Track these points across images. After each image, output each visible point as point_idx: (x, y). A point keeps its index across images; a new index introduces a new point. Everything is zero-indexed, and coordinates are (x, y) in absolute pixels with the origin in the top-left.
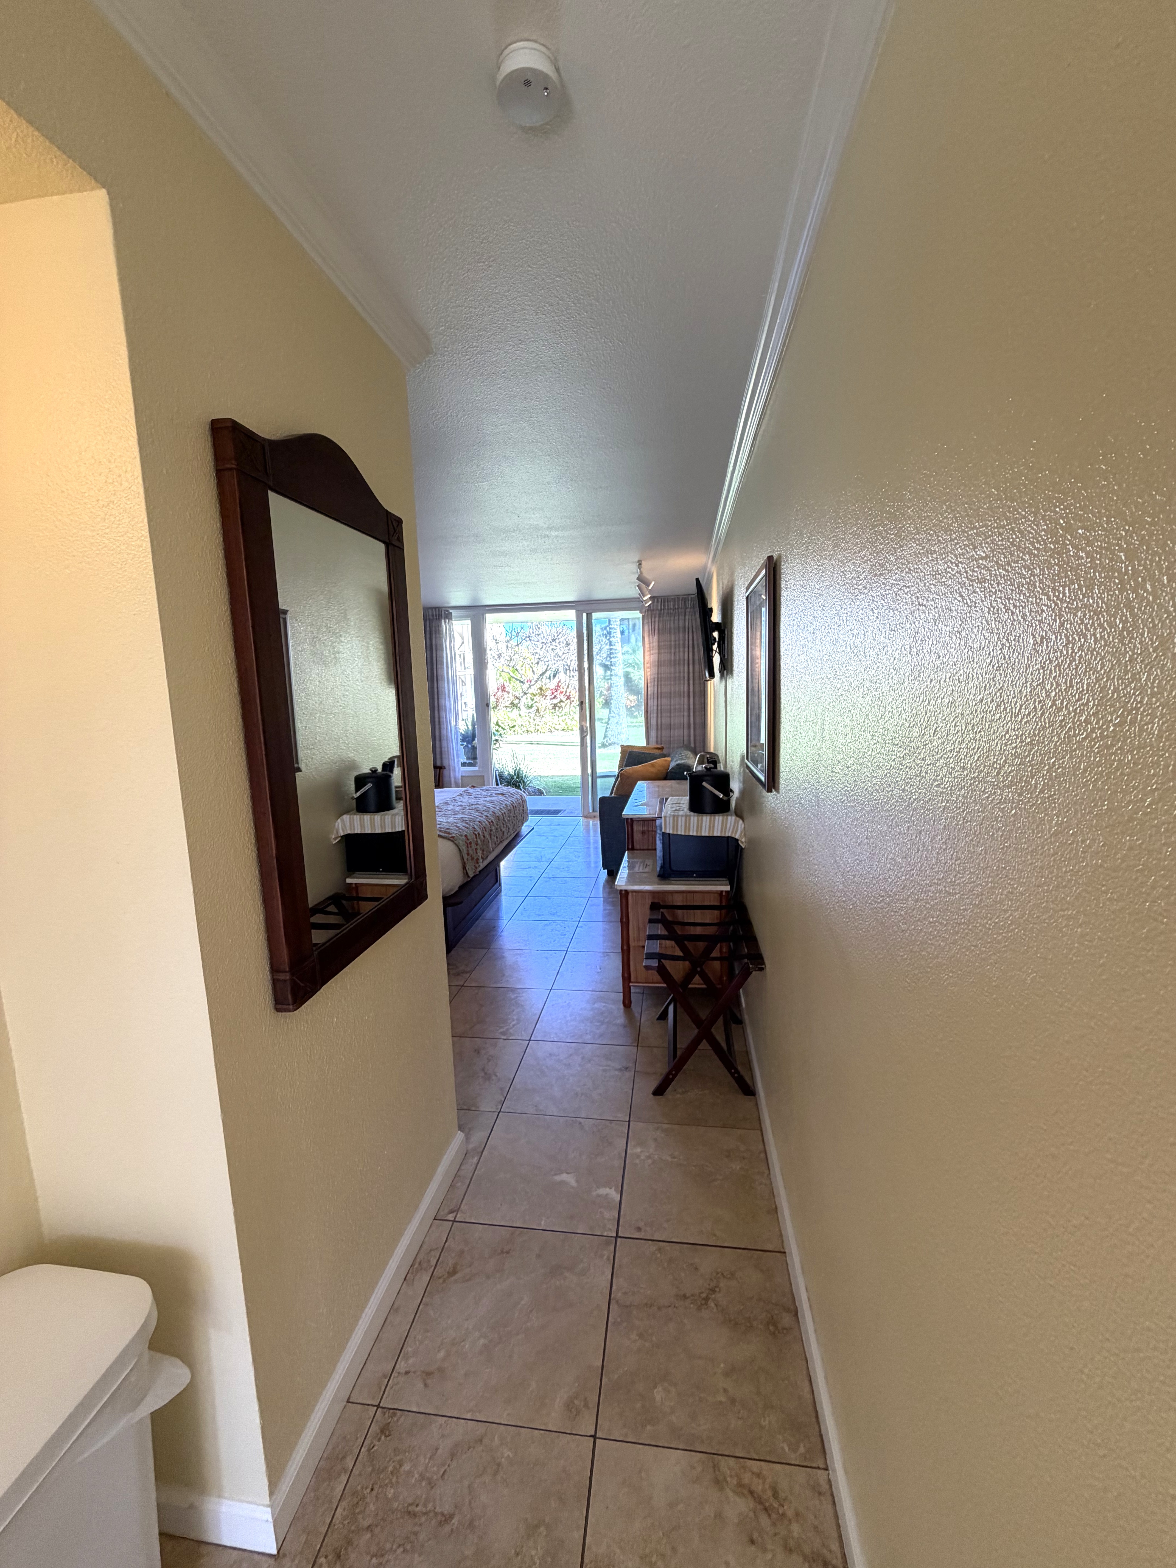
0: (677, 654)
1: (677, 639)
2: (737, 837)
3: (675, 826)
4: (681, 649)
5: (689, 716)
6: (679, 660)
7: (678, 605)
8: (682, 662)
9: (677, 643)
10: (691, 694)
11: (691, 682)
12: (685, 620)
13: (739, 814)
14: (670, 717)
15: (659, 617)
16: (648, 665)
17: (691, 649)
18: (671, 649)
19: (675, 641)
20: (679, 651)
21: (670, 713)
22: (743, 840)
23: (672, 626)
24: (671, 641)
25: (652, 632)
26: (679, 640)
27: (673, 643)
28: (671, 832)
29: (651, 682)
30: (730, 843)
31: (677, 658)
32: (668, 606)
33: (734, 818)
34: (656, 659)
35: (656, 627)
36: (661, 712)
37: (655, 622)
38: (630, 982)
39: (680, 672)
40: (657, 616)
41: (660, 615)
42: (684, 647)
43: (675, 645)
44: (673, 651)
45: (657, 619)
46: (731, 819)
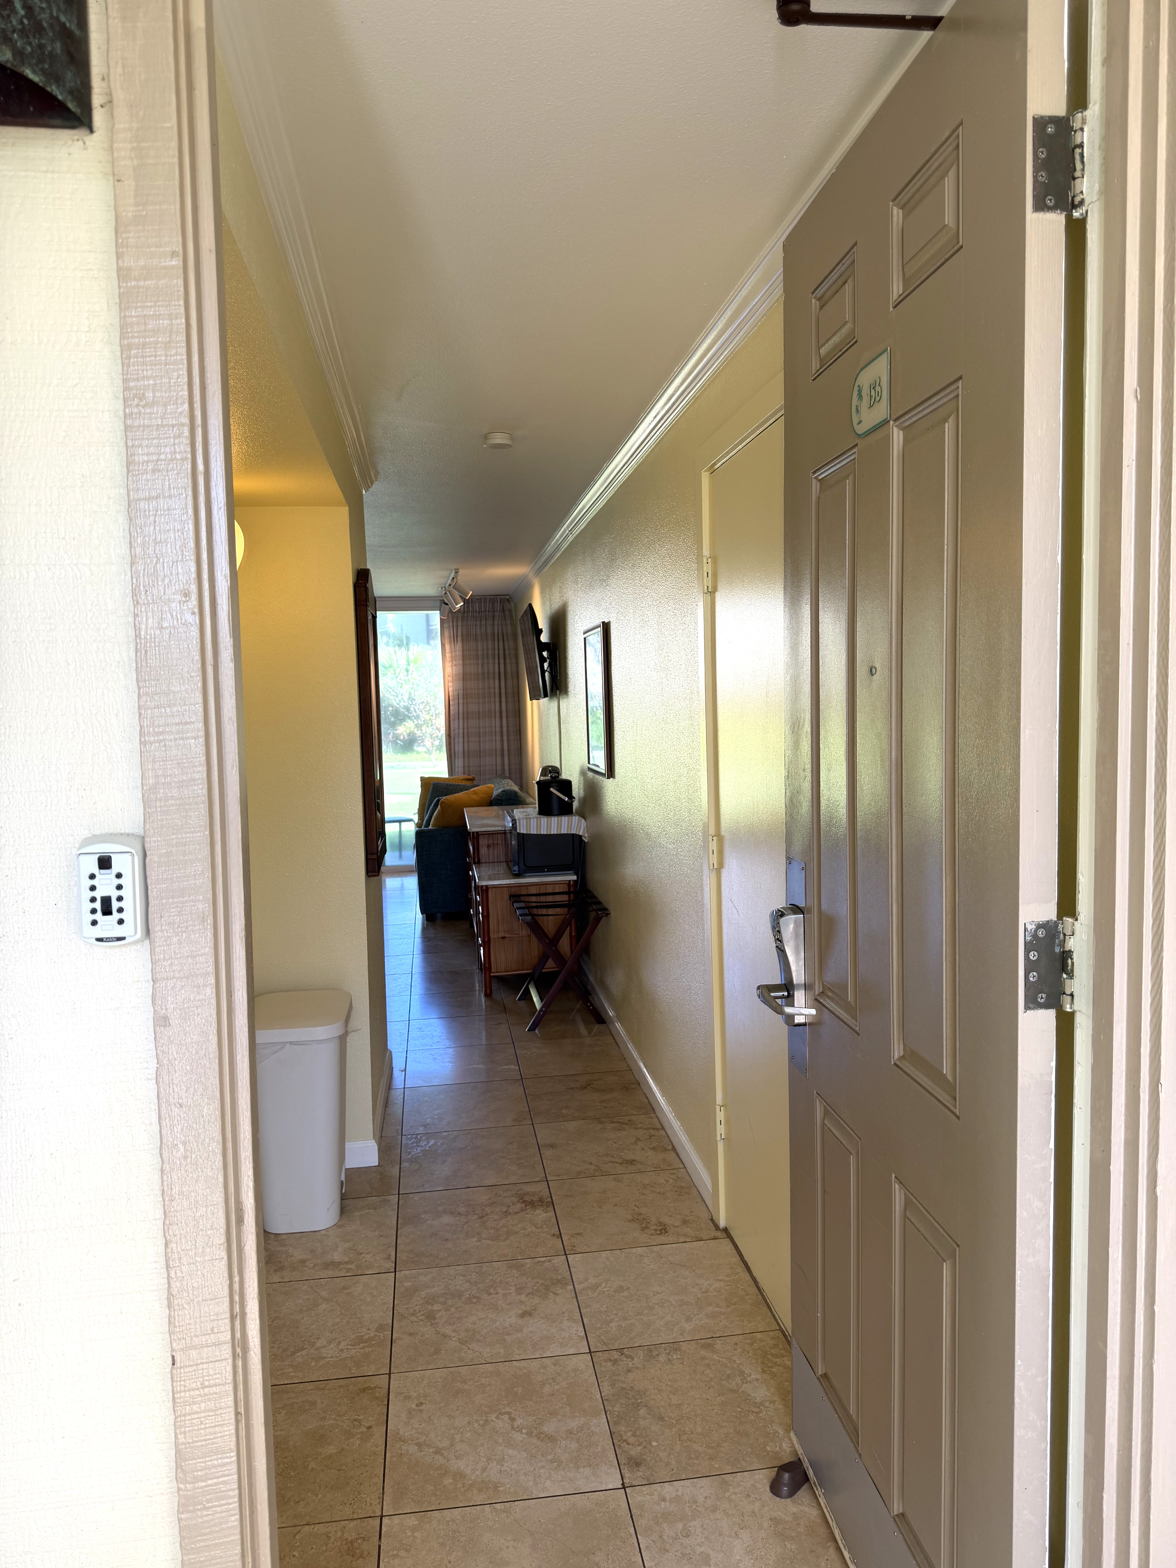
0: (486, 665)
1: (485, 648)
2: (580, 834)
3: (528, 826)
4: (491, 661)
5: (502, 741)
6: (488, 673)
7: (485, 607)
8: (491, 676)
9: (485, 652)
10: (504, 714)
11: (503, 700)
12: (493, 625)
13: (582, 814)
14: (480, 742)
15: (462, 621)
16: (450, 679)
17: (502, 661)
18: (478, 659)
19: (483, 650)
20: (488, 663)
21: (480, 736)
22: (586, 835)
23: (479, 632)
24: (477, 650)
25: (454, 639)
26: (487, 649)
27: (480, 653)
28: (525, 832)
29: (453, 700)
30: (576, 839)
31: (486, 671)
32: (473, 608)
33: (577, 817)
34: (461, 672)
35: (460, 633)
36: (468, 737)
37: (457, 627)
38: (490, 972)
39: (489, 688)
40: (460, 619)
41: (463, 618)
42: (494, 658)
43: (483, 655)
44: (480, 662)
45: (460, 623)
46: (575, 819)
